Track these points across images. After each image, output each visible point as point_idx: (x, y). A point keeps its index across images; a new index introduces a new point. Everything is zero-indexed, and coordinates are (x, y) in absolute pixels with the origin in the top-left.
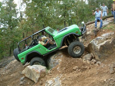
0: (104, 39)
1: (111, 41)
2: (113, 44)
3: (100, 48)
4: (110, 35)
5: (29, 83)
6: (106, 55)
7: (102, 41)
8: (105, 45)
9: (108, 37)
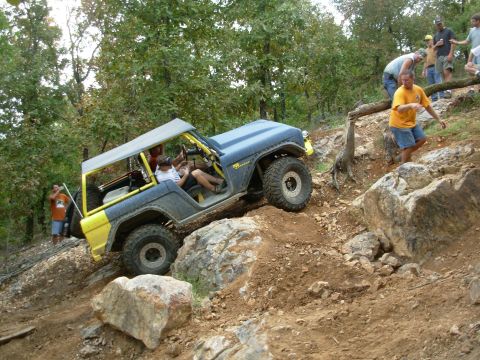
0: (431, 173)
1: (462, 181)
2: (468, 191)
3: (416, 209)
4: (457, 156)
5: (119, 351)
6: (442, 236)
7: (422, 179)
8: (437, 194)
9: (445, 166)
